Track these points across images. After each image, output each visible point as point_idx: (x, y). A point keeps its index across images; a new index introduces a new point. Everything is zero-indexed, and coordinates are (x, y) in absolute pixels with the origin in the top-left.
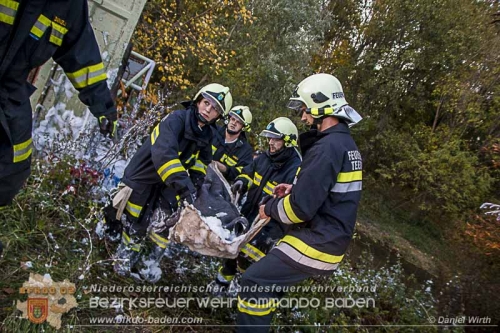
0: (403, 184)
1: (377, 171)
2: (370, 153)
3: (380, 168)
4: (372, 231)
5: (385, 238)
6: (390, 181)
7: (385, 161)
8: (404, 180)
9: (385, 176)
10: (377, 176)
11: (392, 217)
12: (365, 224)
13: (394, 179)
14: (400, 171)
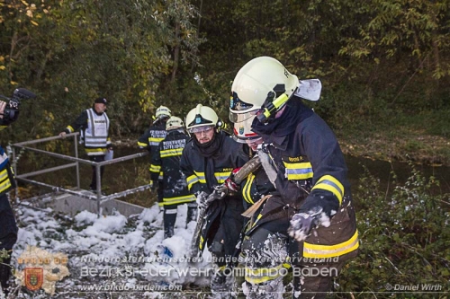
0: (391, 52)
1: (342, 52)
2: (318, 29)
3: (345, 44)
4: (378, 147)
5: (403, 150)
6: (369, 58)
7: (348, 29)
8: (391, 47)
9: (358, 53)
10: (346, 59)
11: (400, 111)
12: (361, 142)
13: (375, 52)
14: (377, 35)
